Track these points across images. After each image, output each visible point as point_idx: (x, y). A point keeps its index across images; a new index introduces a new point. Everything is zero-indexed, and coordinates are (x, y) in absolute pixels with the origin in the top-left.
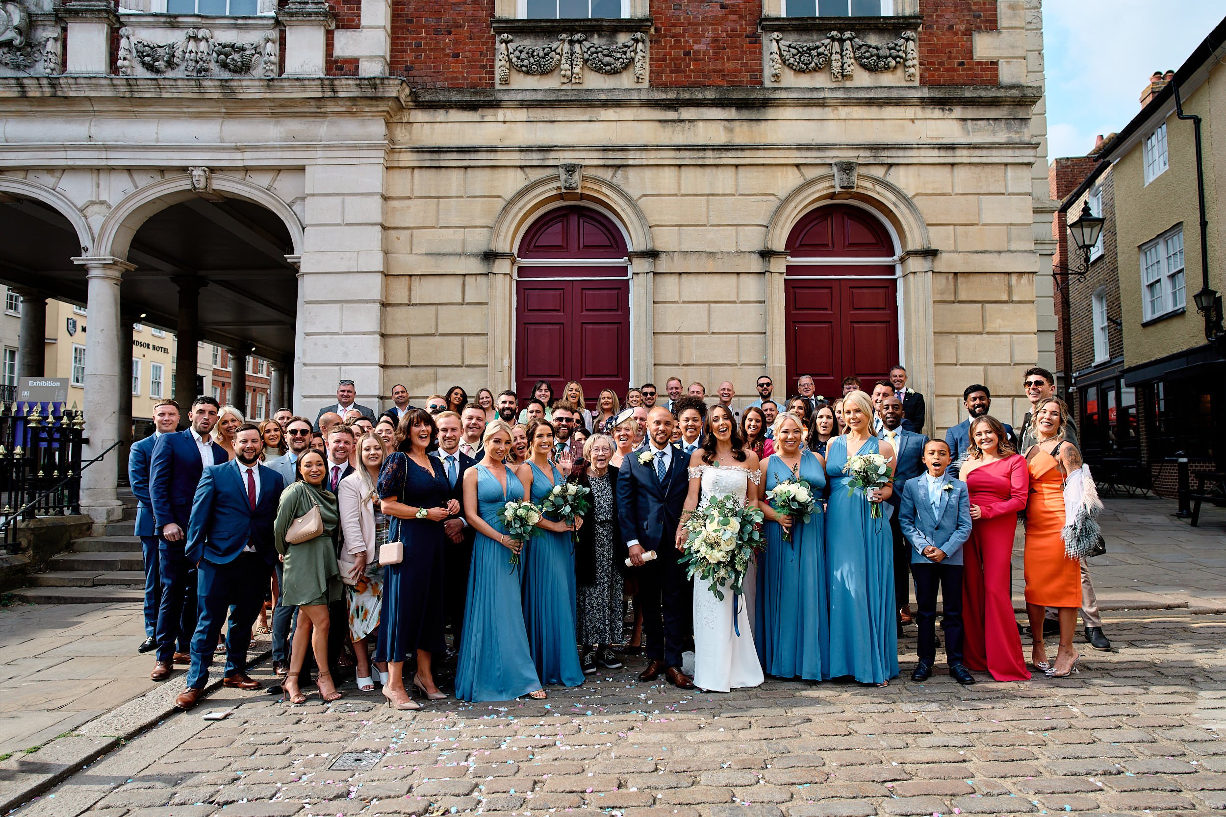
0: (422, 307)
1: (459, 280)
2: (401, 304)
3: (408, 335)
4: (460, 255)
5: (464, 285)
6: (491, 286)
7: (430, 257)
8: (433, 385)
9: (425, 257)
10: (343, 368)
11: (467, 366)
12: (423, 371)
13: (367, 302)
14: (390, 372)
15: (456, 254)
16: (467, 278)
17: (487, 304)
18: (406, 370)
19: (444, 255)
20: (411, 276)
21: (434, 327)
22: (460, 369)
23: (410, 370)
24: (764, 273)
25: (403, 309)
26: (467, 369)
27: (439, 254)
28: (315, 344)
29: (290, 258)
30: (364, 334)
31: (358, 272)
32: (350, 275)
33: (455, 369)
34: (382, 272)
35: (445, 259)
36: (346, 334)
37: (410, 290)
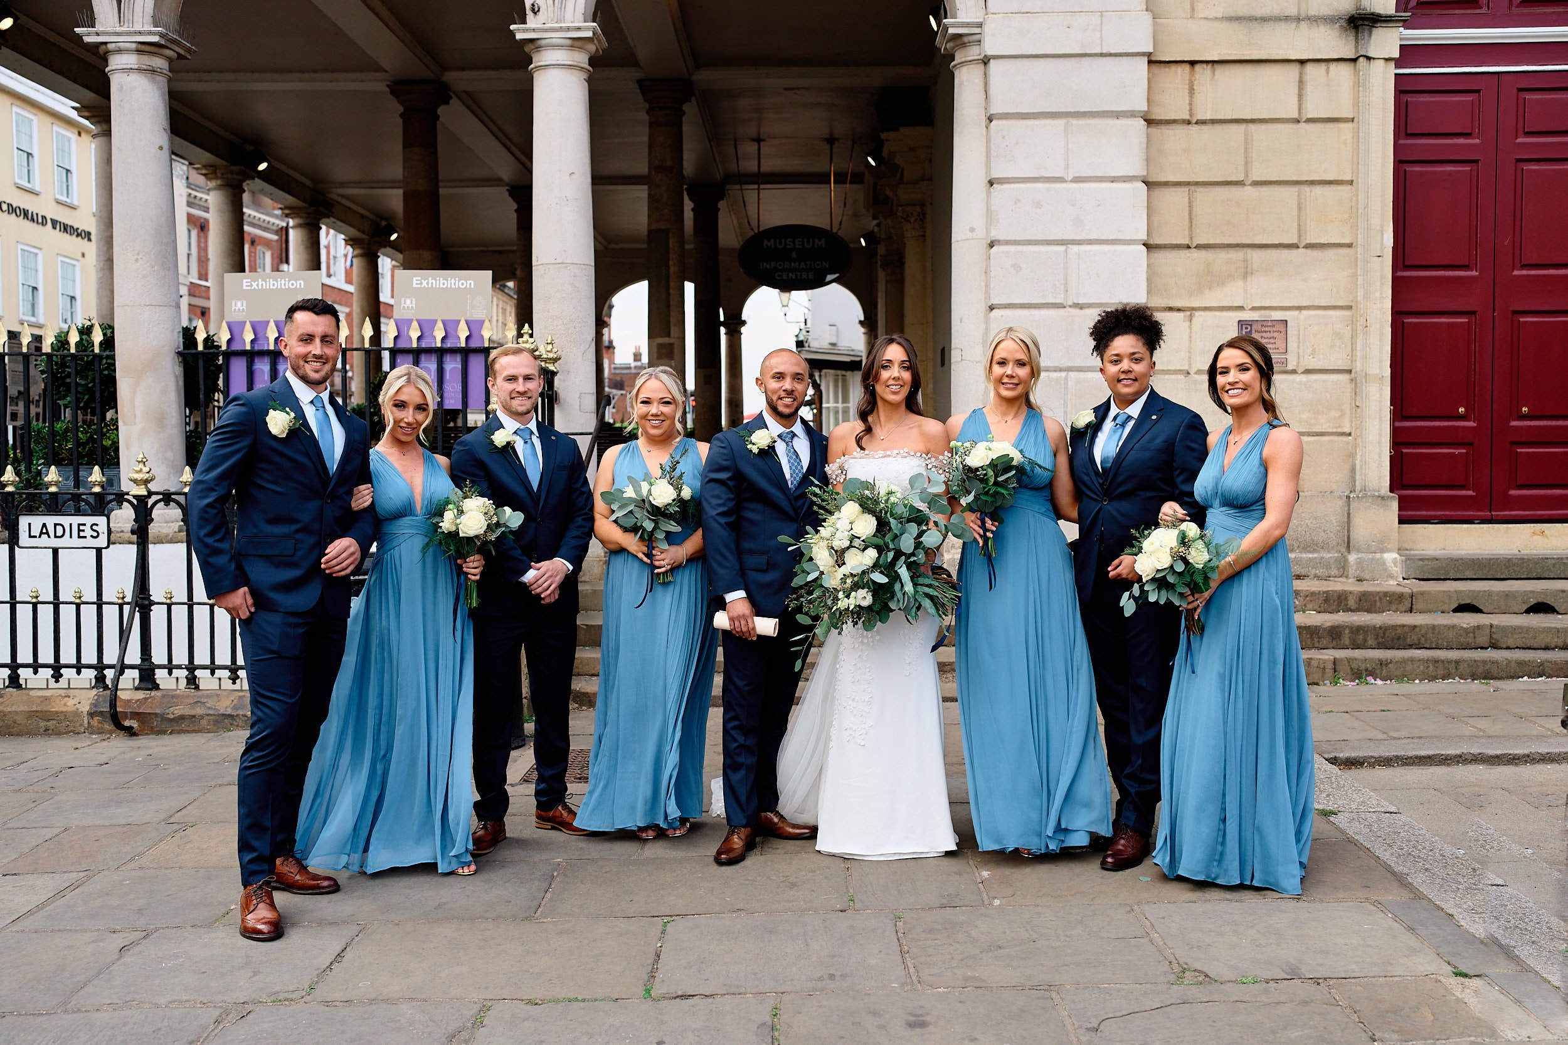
0: (1218, 127)
1: (1295, 69)
2: (1174, 121)
3: (1188, 184)
4: (1298, 19)
5: (1301, 82)
6: (1358, 84)
7: (1235, 25)
8: (1241, 284)
9: (1225, 25)
10: (1074, 249)
11: (1309, 246)
12: (1222, 256)
13: (1118, 115)
14: (1160, 256)
15: (1287, 18)
16: (1310, 68)
17: (1351, 120)
18: (1183, 253)
19: (1264, 19)
20: (1193, 63)
21: (1241, 168)
22: (1294, 252)
23: (1196, 254)
25: (1180, 131)
26: (1309, 252)
27: (1252, 19)
28: (1017, 201)
30: (1113, 180)
31: (1102, 55)
32: (1085, 60)
33: (1285, 252)
34: (1149, 55)
35: (1268, 28)
36: (1077, 180)
37: (1192, 91)
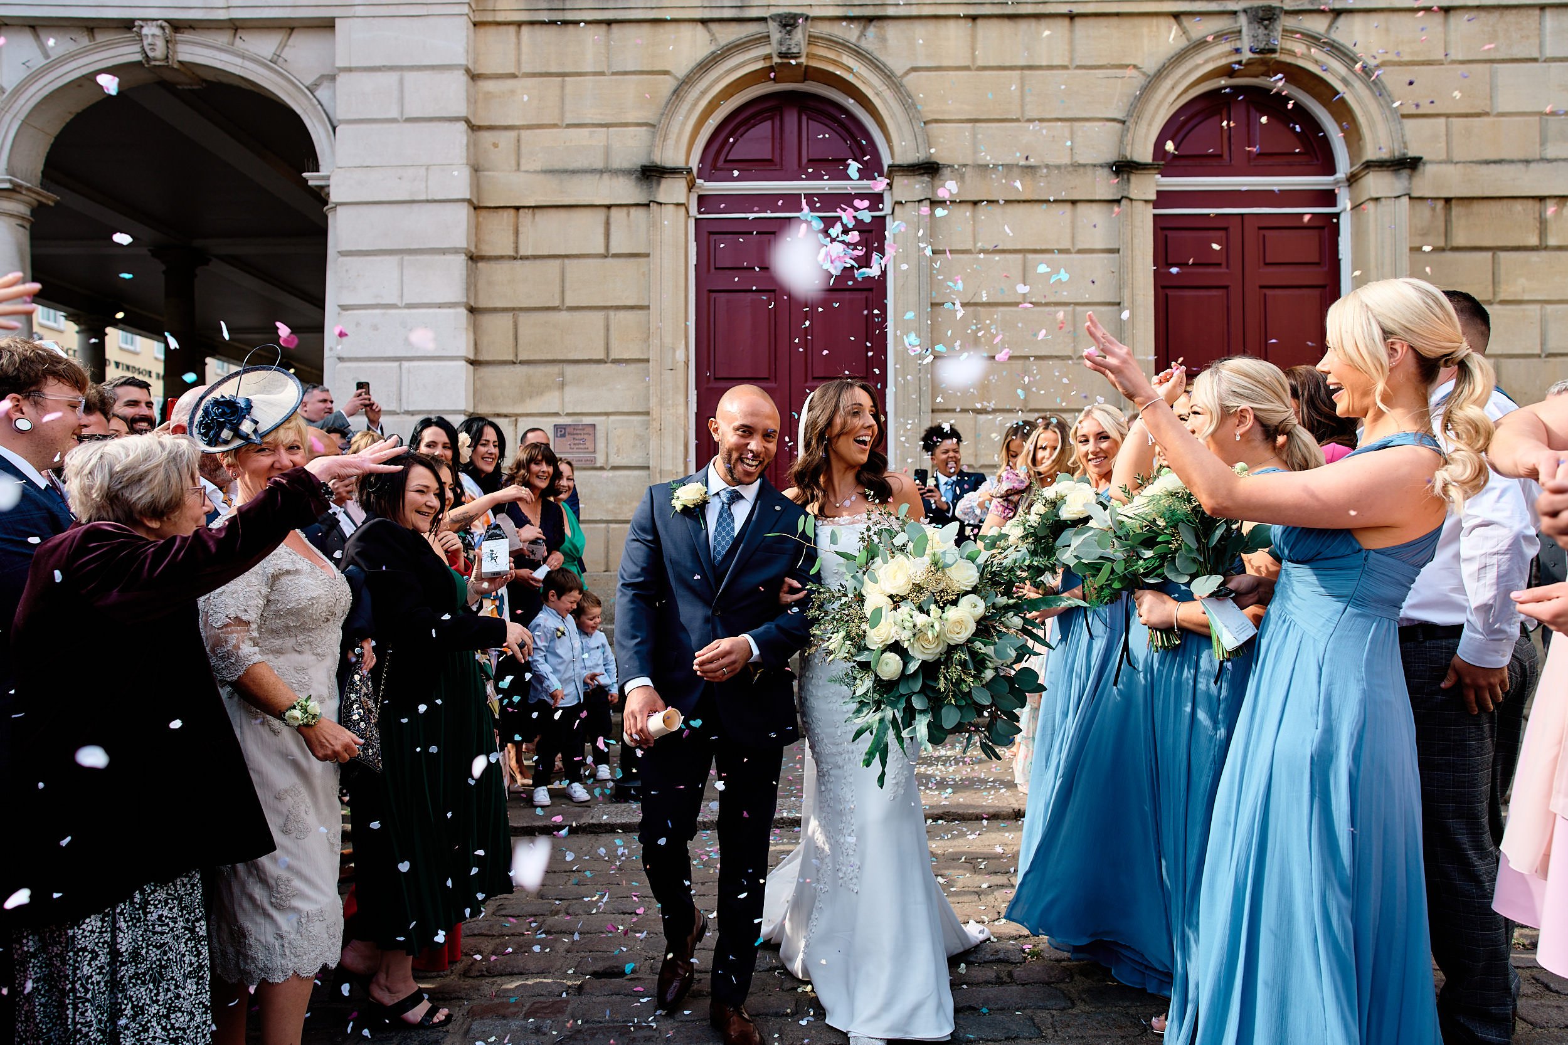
0: (538, 262)
1: (601, 215)
2: (501, 257)
3: (513, 309)
4: (601, 172)
5: (607, 224)
6: (653, 225)
7: (549, 177)
8: (556, 394)
9: (541, 177)
10: (406, 364)
11: (615, 361)
12: (541, 370)
13: (444, 251)
14: (485, 371)
15: (593, 171)
16: (613, 211)
17: (647, 255)
18: (511, 368)
19: (574, 172)
20: (517, 208)
21: (557, 296)
22: (602, 366)
23: (519, 369)
24: (1118, 201)
25: (506, 265)
26: (613, 366)
27: (565, 171)
28: (358, 324)
29: (312, 179)
30: (440, 306)
31: (428, 201)
32: (416, 207)
33: (594, 367)
34: (469, 201)
35: (576, 179)
36: (410, 306)
37: (517, 233)
